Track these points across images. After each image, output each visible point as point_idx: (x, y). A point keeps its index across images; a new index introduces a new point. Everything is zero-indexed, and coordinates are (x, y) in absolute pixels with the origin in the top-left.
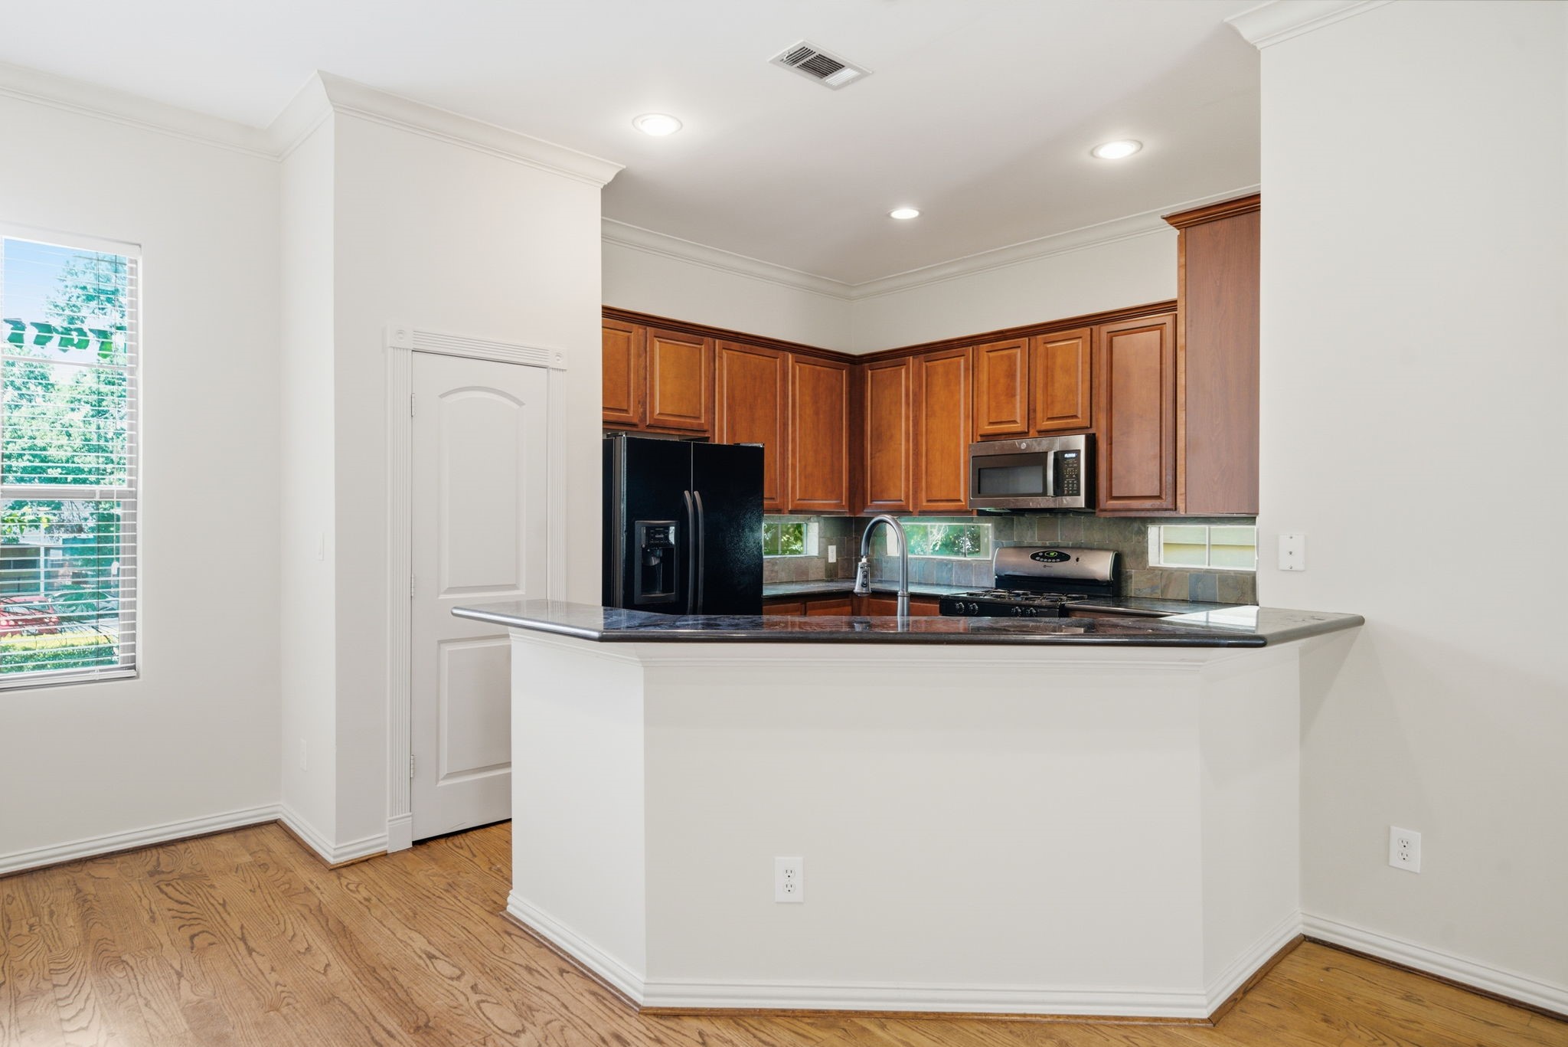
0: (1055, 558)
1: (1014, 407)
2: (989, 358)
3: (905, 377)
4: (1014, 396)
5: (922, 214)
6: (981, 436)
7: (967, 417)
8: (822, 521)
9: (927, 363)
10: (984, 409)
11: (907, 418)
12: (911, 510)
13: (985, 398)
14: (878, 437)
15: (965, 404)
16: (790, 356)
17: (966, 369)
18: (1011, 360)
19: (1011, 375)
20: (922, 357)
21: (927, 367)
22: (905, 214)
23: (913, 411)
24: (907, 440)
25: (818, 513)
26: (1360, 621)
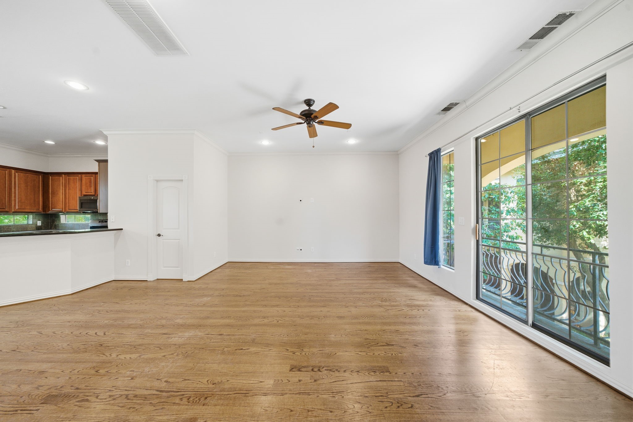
0: (104, 222)
1: (91, 189)
2: (85, 178)
3: (62, 179)
4: (91, 187)
5: (55, 143)
6: (83, 195)
7: (79, 190)
8: (34, 215)
9: (69, 177)
10: (84, 189)
11: (63, 189)
12: (64, 211)
13: (84, 187)
14: (53, 193)
15: (79, 187)
16: (13, 171)
17: (79, 179)
18: (91, 179)
19: (90, 182)
20: (66, 175)
21: (68, 178)
22: (50, 142)
23: (64, 188)
24: (63, 195)
25: (32, 212)
26: (122, 229)
